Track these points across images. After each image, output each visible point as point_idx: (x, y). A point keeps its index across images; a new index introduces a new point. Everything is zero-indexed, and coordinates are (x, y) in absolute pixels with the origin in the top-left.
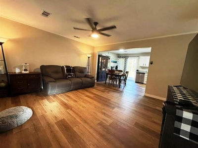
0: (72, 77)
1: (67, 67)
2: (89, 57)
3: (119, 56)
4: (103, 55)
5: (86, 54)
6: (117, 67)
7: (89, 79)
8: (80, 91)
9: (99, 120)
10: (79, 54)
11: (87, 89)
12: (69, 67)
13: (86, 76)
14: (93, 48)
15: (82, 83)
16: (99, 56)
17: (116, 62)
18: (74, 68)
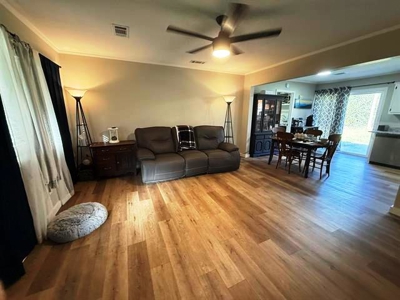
0: (191, 149)
1: (180, 128)
2: (229, 104)
3: (320, 89)
4: (267, 93)
5: (222, 97)
6: (310, 120)
7: (226, 154)
8: (203, 178)
9: (211, 265)
10: (208, 98)
11: (220, 175)
12: (185, 128)
13: (222, 147)
14: (241, 78)
15: (208, 162)
16: (257, 97)
17: (309, 107)
18: (196, 129)
